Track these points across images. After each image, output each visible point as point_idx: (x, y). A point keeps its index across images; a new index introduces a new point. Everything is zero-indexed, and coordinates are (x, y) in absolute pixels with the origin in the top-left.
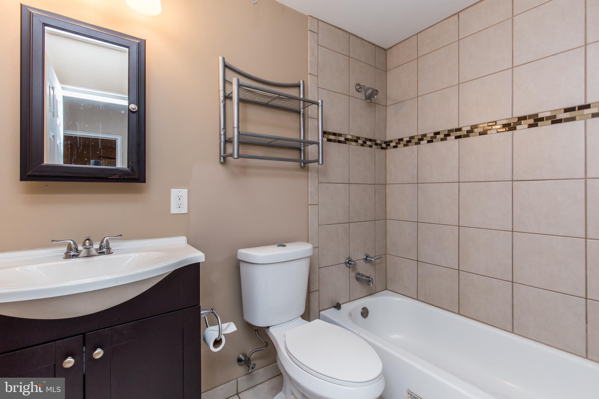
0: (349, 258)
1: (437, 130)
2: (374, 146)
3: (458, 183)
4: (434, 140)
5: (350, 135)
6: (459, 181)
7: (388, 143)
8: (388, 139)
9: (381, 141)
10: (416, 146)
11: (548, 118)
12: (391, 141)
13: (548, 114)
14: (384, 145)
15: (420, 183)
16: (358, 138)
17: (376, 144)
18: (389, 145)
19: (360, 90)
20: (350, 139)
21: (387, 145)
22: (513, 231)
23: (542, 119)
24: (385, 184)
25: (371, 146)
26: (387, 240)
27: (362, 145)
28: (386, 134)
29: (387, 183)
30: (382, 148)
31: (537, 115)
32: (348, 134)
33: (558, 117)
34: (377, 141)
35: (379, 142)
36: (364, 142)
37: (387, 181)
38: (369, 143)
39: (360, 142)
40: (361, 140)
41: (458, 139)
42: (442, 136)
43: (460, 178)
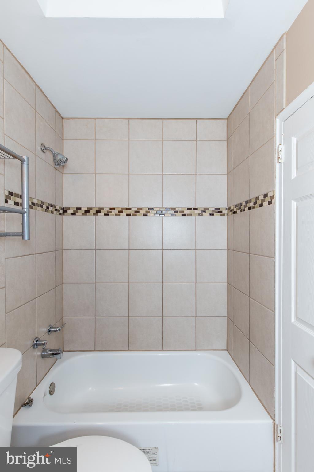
0: (36, 338)
1: (112, 207)
2: (55, 212)
3: (128, 250)
4: (110, 214)
5: (36, 199)
6: (129, 248)
7: (65, 210)
8: (65, 205)
9: (59, 208)
10: (94, 216)
11: (181, 212)
12: (69, 209)
13: (180, 210)
14: (61, 211)
15: (97, 249)
16: (43, 203)
17: (56, 210)
18: (66, 211)
19: (44, 150)
20: (36, 203)
21: (64, 212)
22: (162, 283)
23: (177, 212)
24: (62, 250)
25: (52, 212)
26: (64, 303)
27: (46, 211)
28: (63, 200)
29: (64, 248)
30: (60, 214)
31: (175, 209)
32: (35, 198)
33: (185, 213)
34: (57, 207)
35: (58, 208)
36: (48, 208)
37: (64, 246)
38: (51, 209)
39: (45, 207)
40: (45, 205)
41: (128, 216)
42: (116, 212)
43: (130, 246)
